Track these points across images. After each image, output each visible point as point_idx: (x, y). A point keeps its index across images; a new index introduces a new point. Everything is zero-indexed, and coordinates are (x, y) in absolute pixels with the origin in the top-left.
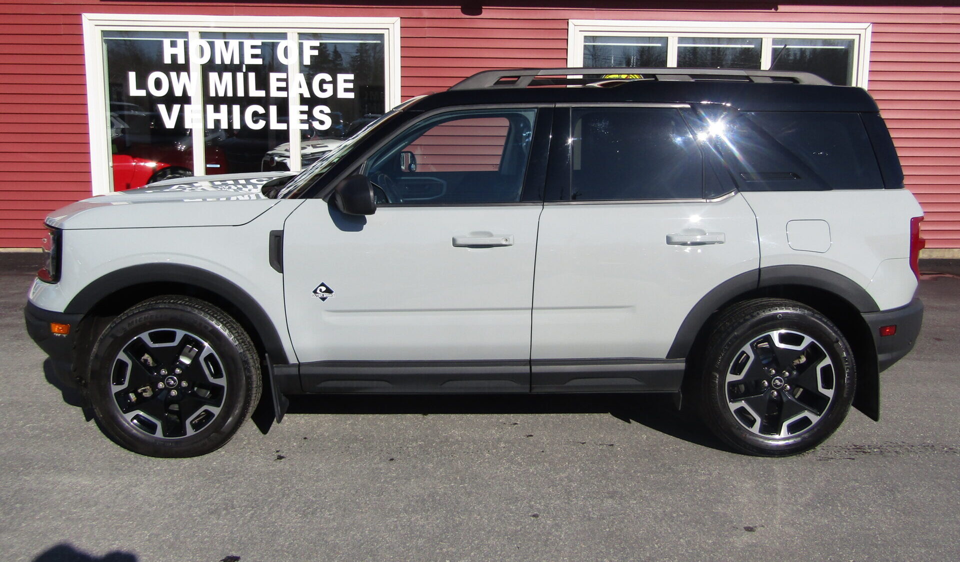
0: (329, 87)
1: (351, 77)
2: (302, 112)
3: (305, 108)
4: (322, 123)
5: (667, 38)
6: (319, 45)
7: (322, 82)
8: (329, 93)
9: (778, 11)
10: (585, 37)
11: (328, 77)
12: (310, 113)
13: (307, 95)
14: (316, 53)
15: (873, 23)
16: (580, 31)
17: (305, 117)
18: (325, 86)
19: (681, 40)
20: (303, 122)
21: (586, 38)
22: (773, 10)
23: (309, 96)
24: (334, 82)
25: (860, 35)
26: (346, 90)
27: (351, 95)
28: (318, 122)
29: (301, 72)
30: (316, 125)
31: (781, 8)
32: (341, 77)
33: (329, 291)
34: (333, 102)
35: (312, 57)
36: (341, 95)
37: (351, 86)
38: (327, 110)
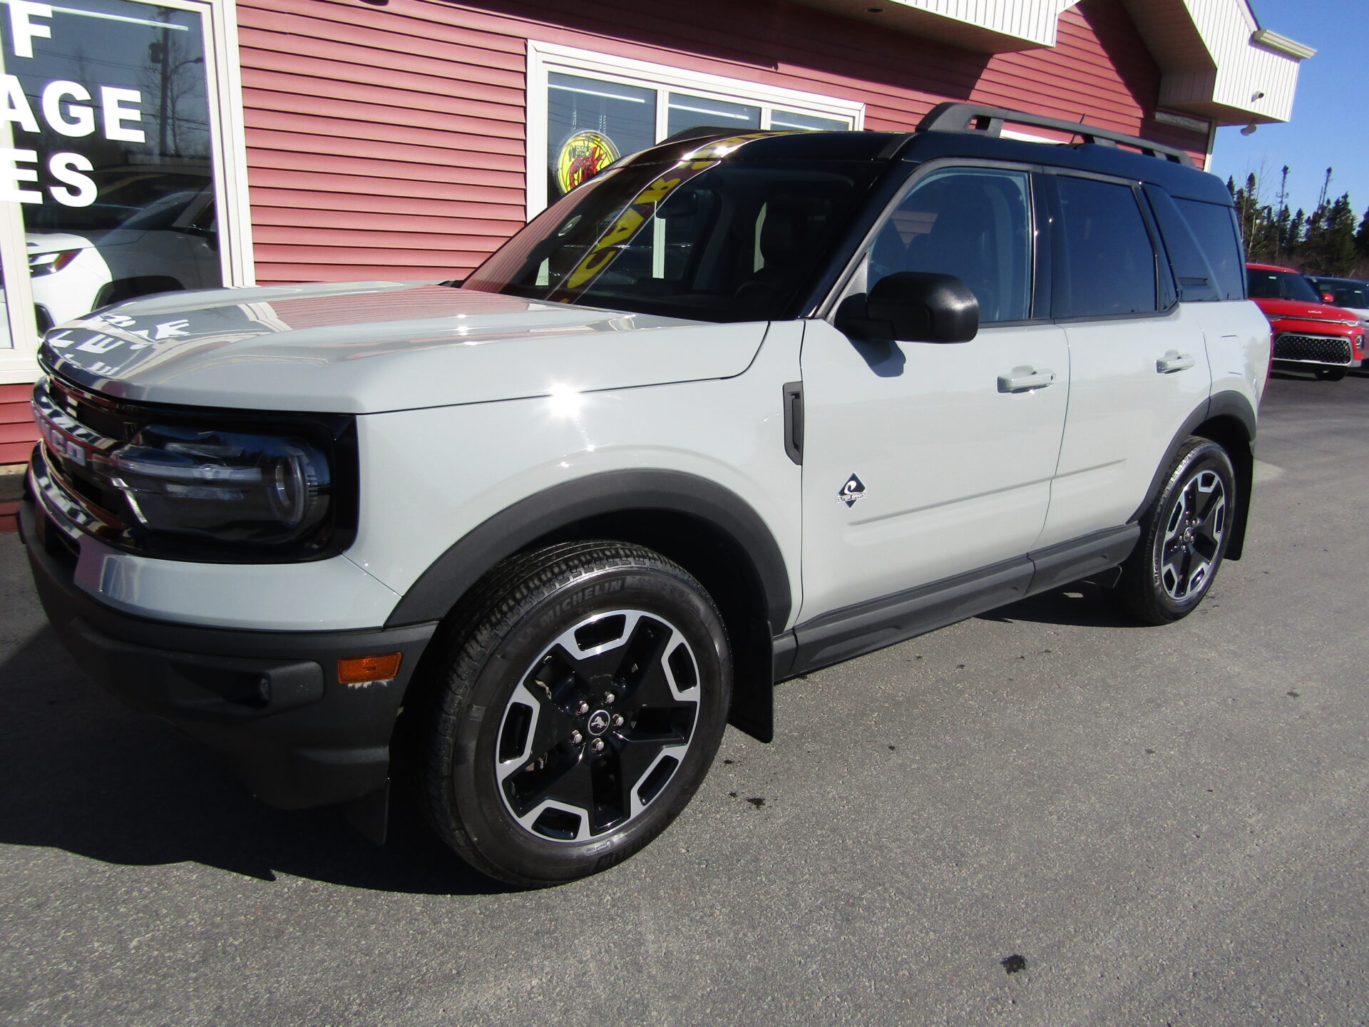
0: (86, 114)
1: (135, 96)
2: (22, 165)
3: (31, 156)
4: (74, 191)
5: (656, 91)
6: (50, 15)
7: (66, 101)
8: (85, 128)
9: (778, 71)
11: (81, 93)
12: (41, 167)
13: (31, 126)
14: (44, 32)
15: (867, 104)
16: (544, 62)
17: (32, 176)
18: (74, 111)
19: (674, 97)
20: (25, 185)
22: (773, 69)
23: (37, 130)
24: (95, 104)
25: (854, 117)
26: (125, 124)
27: (138, 136)
28: (64, 188)
29: (9, 71)
30: (60, 195)
31: (782, 68)
32: (110, 96)
33: (860, 488)
34: (94, 146)
35: (35, 39)
36: (114, 132)
37: (135, 115)
38: (84, 163)
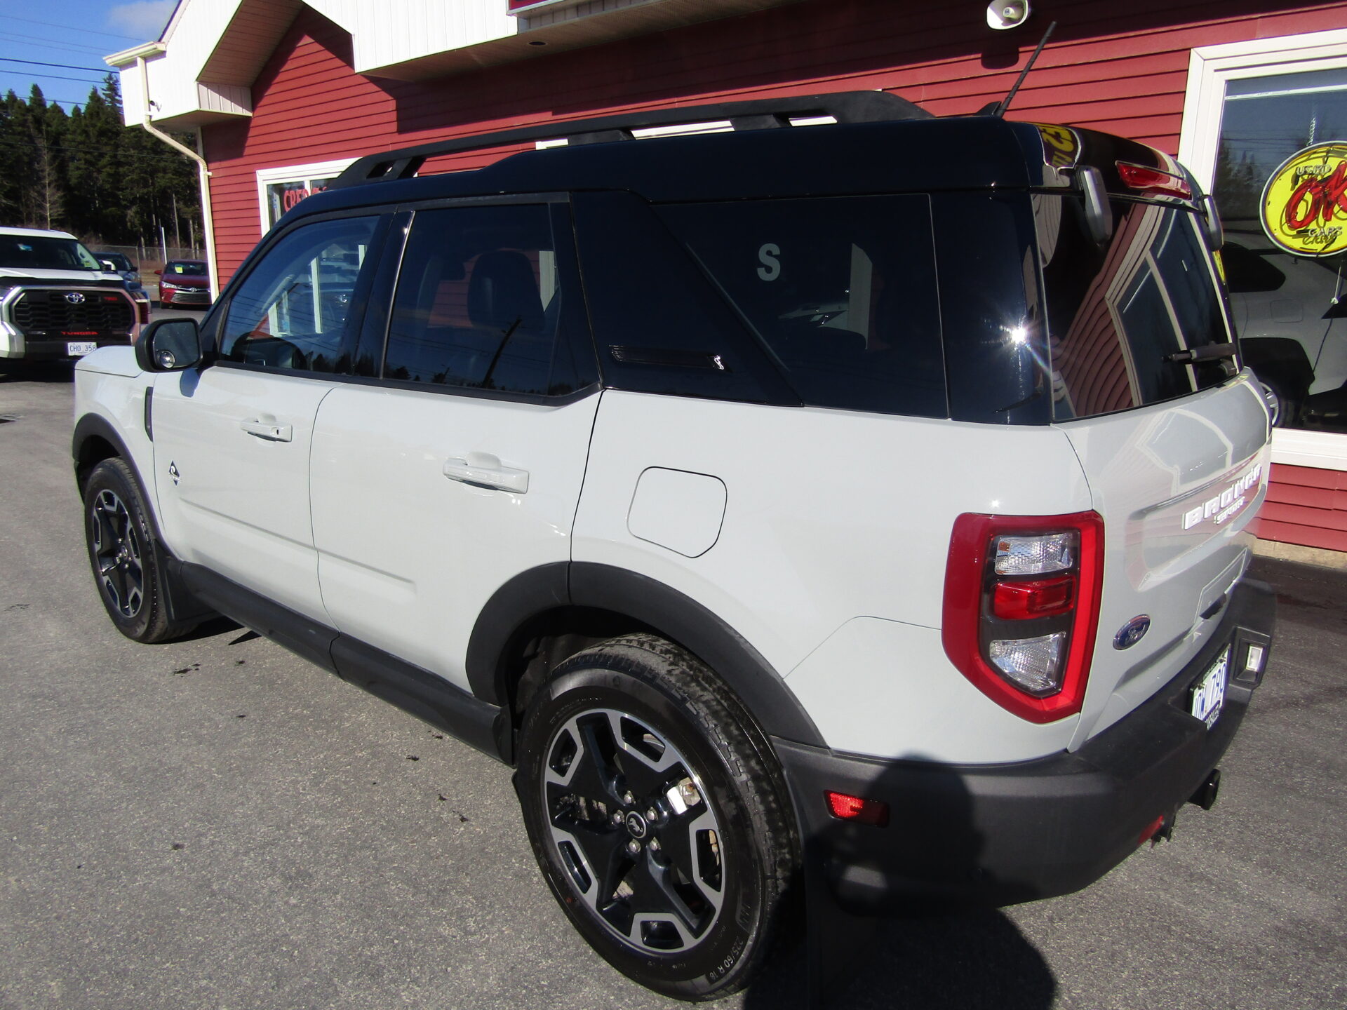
10: (1228, 82)
16: (1216, 71)
21: (1233, 85)
28: (764, 269)
33: (177, 473)
